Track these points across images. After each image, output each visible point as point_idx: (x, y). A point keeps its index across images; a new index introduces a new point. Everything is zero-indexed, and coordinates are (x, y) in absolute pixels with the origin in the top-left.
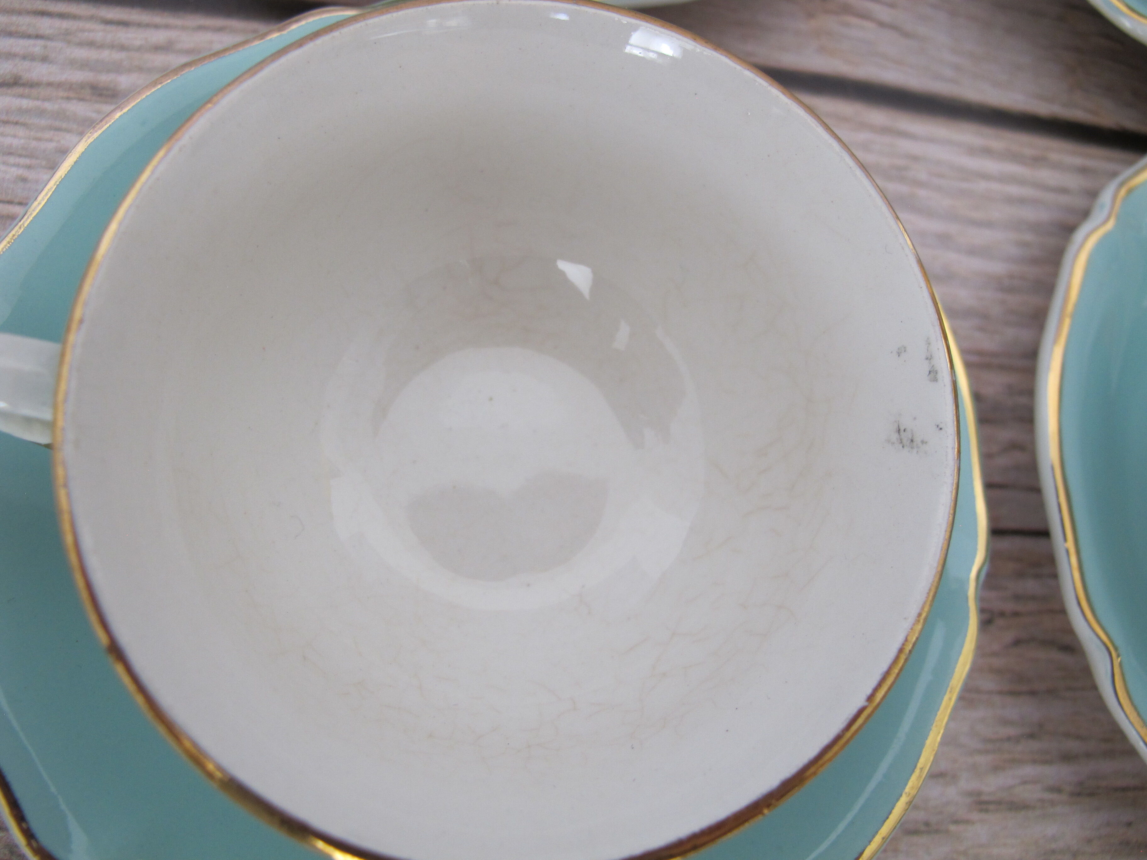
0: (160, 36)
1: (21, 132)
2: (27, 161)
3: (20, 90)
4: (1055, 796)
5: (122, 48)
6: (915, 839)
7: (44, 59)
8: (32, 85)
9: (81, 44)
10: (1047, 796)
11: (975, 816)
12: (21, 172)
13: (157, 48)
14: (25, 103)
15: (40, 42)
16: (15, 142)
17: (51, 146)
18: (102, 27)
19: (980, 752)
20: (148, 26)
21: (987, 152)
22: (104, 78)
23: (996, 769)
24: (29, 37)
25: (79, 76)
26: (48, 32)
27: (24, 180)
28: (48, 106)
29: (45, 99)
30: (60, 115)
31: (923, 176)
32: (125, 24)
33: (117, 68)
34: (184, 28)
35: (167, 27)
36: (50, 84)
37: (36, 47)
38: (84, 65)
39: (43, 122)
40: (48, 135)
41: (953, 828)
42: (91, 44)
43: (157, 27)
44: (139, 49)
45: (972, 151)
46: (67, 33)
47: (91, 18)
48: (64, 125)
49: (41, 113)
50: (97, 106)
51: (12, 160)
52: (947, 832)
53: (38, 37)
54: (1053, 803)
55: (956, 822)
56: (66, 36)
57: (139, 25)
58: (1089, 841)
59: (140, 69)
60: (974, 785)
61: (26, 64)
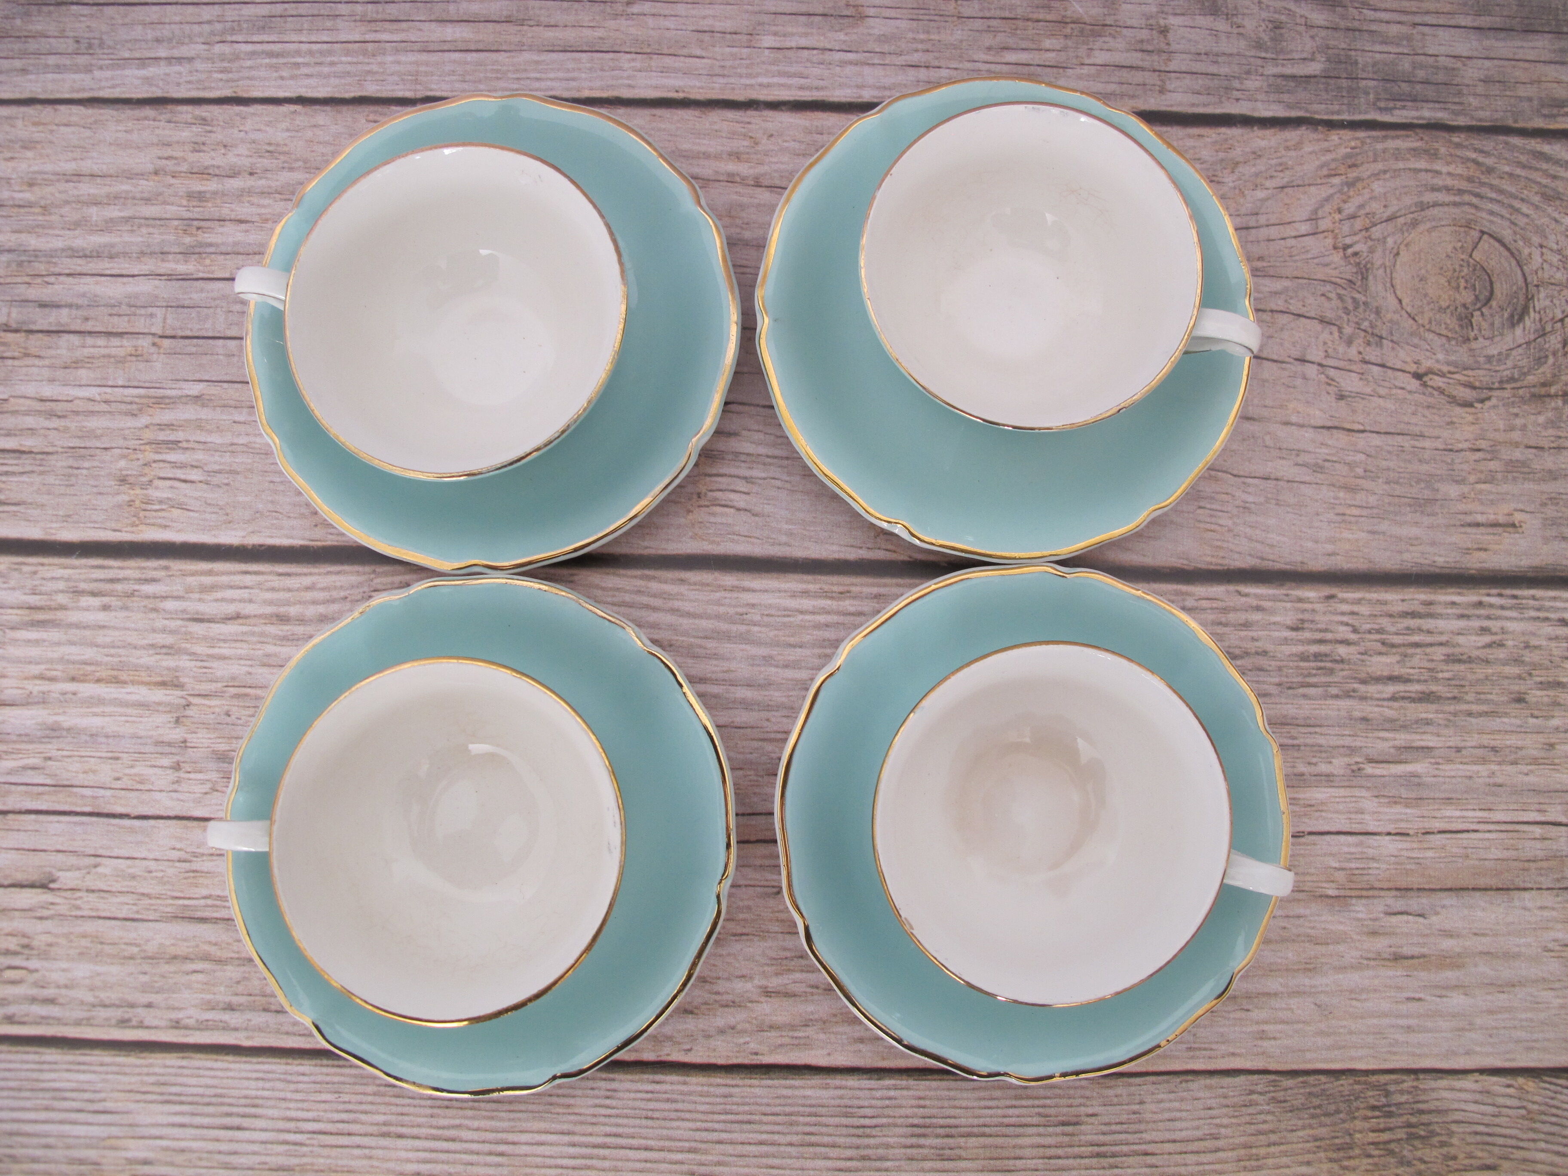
0: (307, 581)
1: (244, 645)
2: (250, 662)
3: (241, 621)
4: (815, 990)
5: (289, 590)
6: (726, 1009)
7: (251, 601)
8: (247, 617)
9: (268, 590)
10: (809, 990)
11: (763, 999)
12: (247, 669)
13: (308, 589)
14: (245, 629)
15: (247, 591)
16: (243, 652)
17: (260, 652)
18: (276, 578)
19: (768, 965)
20: (300, 575)
21: (805, 593)
22: (282, 610)
23: (777, 974)
24: (241, 588)
25: (269, 610)
26: (249, 584)
27: (250, 673)
28: (256, 629)
29: (255, 625)
30: (262, 634)
31: (757, 618)
32: (288, 575)
33: (288, 603)
34: (319, 574)
35: (311, 574)
36: (255, 616)
37: (244, 594)
38: (271, 603)
39: (255, 639)
40: (259, 646)
41: (749, 1005)
42: (273, 589)
43: (305, 575)
44: (298, 590)
45: (793, 595)
46: (260, 584)
47: (271, 573)
48: (265, 640)
49: (253, 634)
50: (281, 627)
51: (242, 662)
52: (746, 1007)
53: (246, 587)
54: (812, 994)
55: (751, 1002)
56: (259, 586)
57: (296, 575)
58: (835, 1015)
59: (300, 602)
60: (764, 982)
61: (242, 605)
